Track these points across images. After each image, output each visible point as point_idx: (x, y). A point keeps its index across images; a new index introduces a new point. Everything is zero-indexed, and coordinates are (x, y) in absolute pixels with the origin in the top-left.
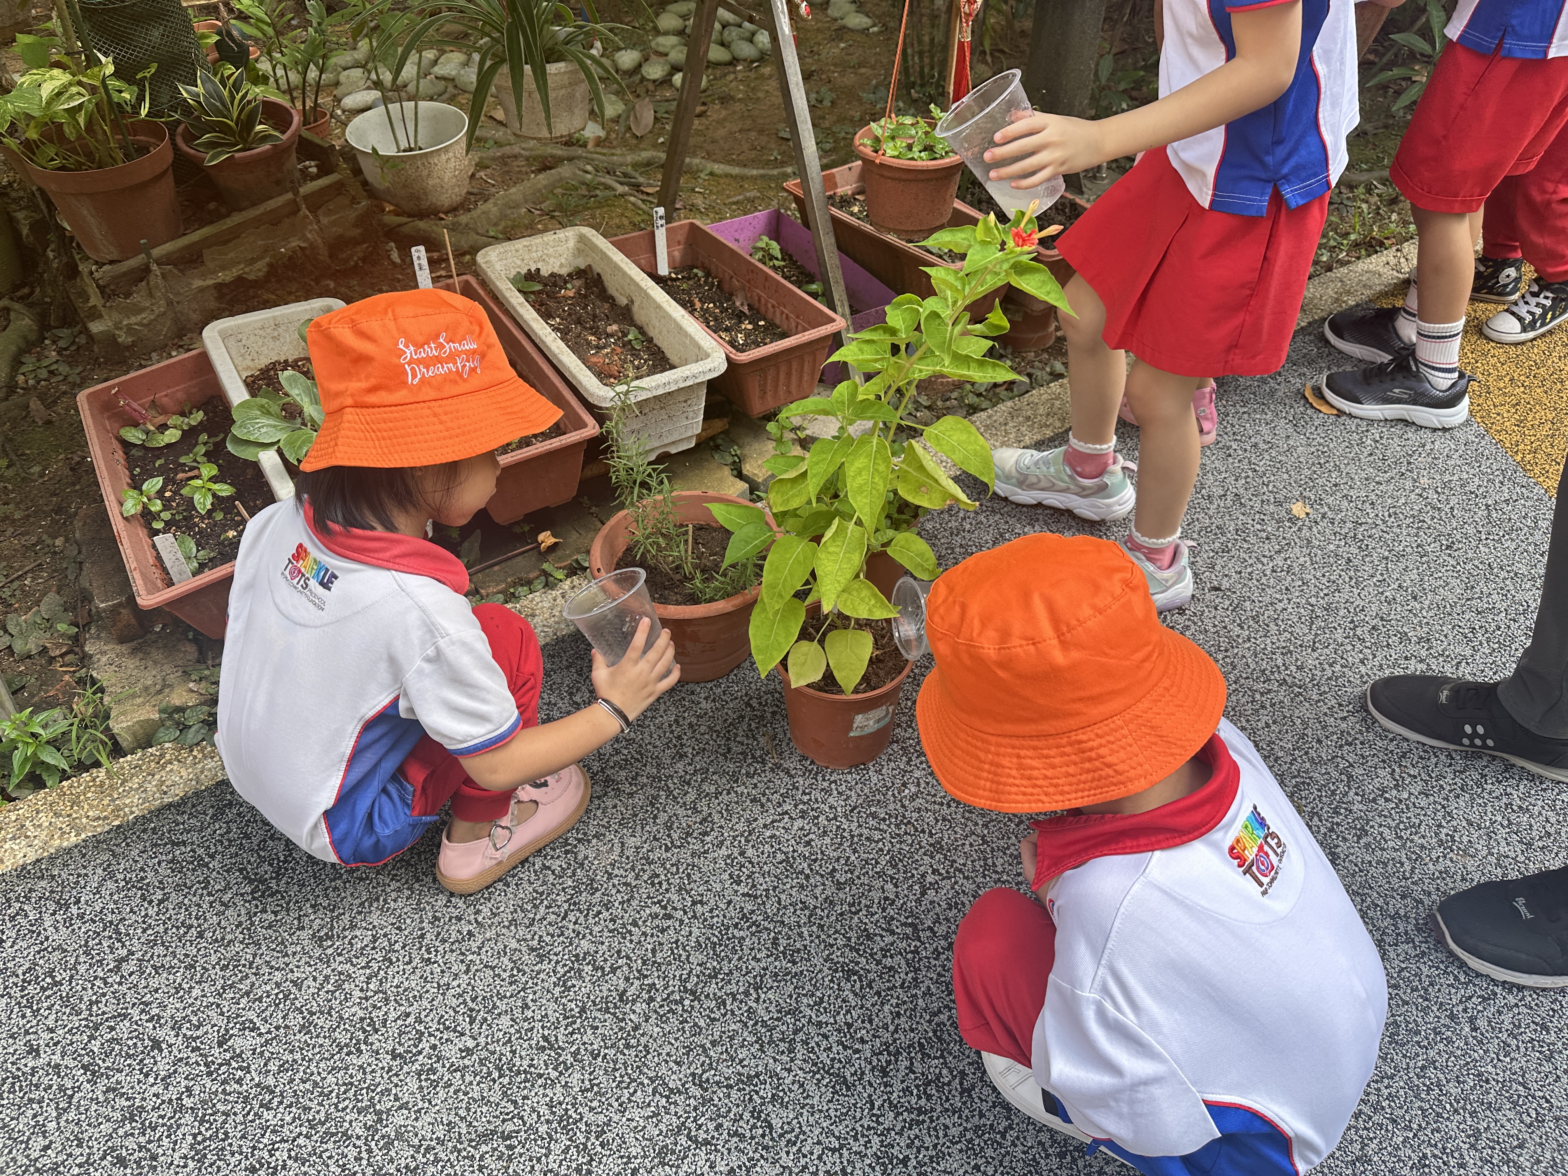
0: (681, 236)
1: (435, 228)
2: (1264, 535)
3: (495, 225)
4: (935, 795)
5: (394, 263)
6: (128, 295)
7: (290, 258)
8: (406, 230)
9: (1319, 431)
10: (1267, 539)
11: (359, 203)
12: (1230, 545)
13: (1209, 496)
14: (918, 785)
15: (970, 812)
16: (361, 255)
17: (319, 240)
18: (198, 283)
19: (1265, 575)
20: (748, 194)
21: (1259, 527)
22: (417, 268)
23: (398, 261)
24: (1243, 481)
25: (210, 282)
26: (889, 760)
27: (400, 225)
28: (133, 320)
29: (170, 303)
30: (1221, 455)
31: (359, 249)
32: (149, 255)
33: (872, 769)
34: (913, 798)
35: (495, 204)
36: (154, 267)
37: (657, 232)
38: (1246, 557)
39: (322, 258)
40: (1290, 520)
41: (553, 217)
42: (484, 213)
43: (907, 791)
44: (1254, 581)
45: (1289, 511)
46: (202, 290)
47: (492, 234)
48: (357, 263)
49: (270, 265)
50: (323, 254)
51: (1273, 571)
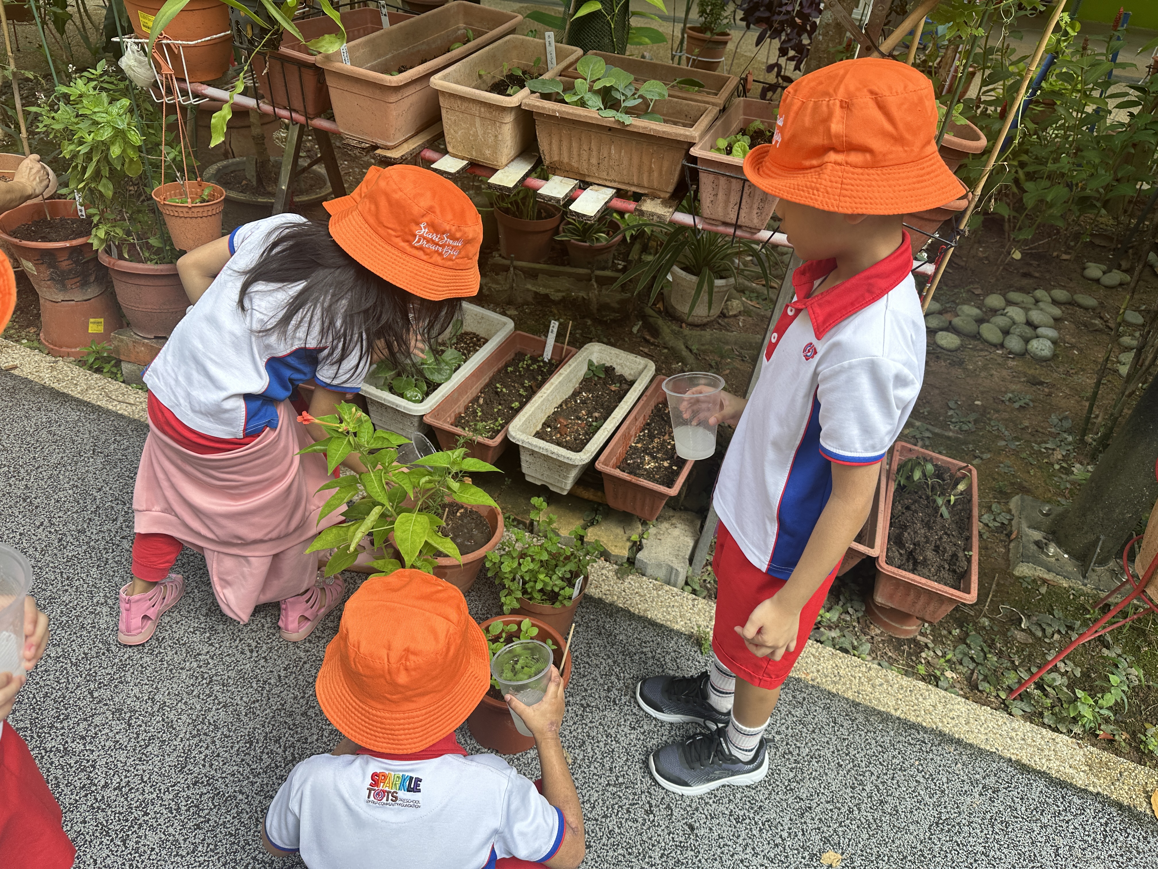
2: (778, 841)
3: (703, 345)
6: (497, 274)
7: (574, 299)
8: (651, 320)
9: (947, 844)
10: (777, 845)
12: (747, 821)
13: (791, 790)
16: (611, 317)
17: (595, 299)
18: (529, 286)
19: (732, 856)
21: (785, 835)
22: (551, 330)
24: (831, 807)
25: (534, 289)
27: (650, 316)
28: (494, 286)
29: (512, 288)
30: (850, 781)
32: (512, 263)
36: (512, 269)
38: (743, 834)
39: (592, 308)
40: (812, 856)
44: (719, 850)
45: (821, 851)
46: (528, 290)
48: (607, 320)
49: (564, 297)
50: (594, 307)
51: (742, 861)
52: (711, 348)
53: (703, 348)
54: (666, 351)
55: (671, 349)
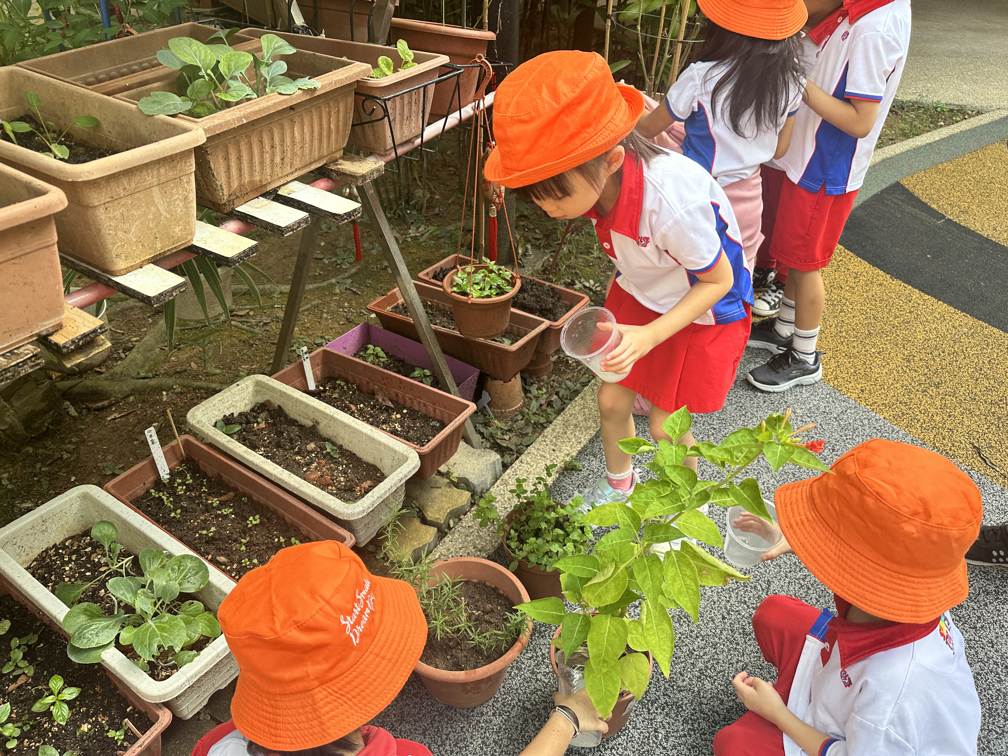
0: (319, 361)
1: (99, 382)
3: (142, 367)
4: (678, 731)
5: (74, 417)
11: (43, 383)
14: (664, 728)
15: (705, 734)
16: (50, 420)
17: (16, 420)
20: (313, 303)
22: (150, 443)
23: (76, 414)
26: (637, 715)
27: (72, 387)
31: (47, 416)
33: (630, 727)
34: (666, 738)
35: (138, 352)
37: (304, 363)
39: (20, 433)
41: (179, 349)
42: (132, 360)
43: (660, 735)
47: (143, 375)
48: (48, 428)
50: (20, 430)
52: (152, 363)
53: (146, 368)
54: (132, 398)
55: (133, 392)
